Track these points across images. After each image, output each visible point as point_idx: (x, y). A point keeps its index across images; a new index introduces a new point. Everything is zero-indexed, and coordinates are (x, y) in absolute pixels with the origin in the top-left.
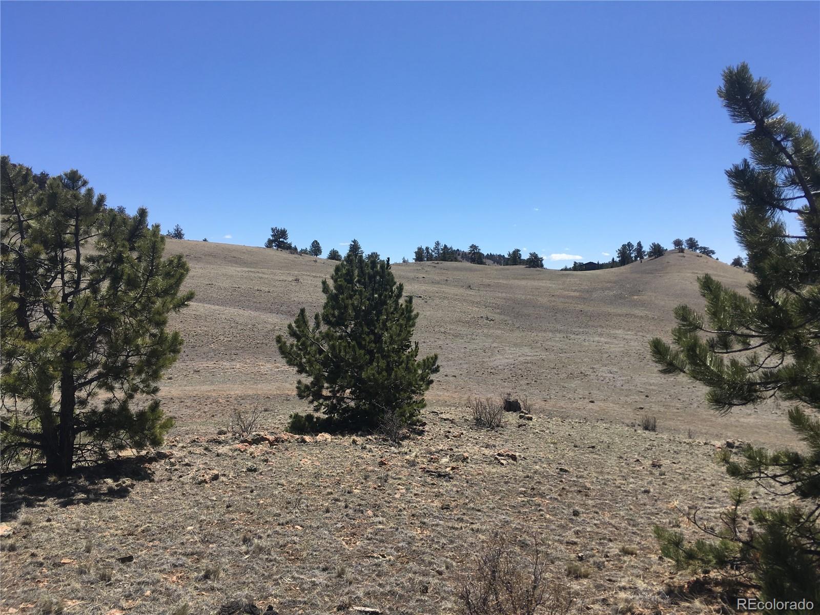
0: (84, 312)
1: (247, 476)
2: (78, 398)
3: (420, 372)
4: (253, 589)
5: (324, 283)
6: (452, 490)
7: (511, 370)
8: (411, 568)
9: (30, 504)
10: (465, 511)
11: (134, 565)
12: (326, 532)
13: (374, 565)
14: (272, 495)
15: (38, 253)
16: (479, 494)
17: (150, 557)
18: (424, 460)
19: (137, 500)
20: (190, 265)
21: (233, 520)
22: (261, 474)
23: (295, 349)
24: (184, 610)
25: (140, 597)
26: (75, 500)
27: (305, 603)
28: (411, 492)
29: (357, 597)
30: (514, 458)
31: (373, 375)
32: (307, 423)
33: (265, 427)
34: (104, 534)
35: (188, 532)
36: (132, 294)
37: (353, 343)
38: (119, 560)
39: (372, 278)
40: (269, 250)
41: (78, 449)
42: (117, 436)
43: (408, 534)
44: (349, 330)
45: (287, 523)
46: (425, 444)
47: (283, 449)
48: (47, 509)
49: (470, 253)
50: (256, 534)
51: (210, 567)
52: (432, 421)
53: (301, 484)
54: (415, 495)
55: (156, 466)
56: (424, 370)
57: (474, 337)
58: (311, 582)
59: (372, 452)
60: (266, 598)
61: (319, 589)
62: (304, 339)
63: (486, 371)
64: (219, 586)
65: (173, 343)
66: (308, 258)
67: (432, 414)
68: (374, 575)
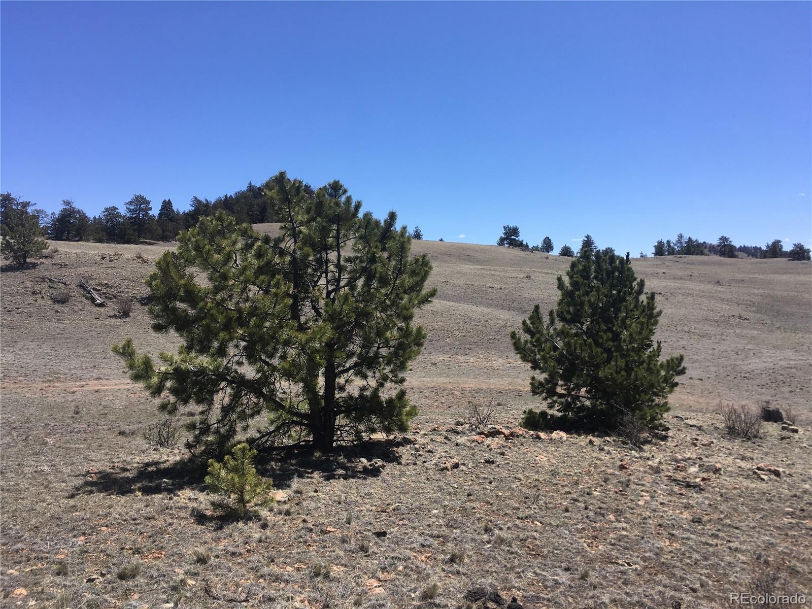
0: (344, 307)
1: (485, 467)
2: (338, 384)
3: (663, 373)
4: (497, 579)
5: (559, 279)
6: (703, 503)
7: (770, 375)
8: (661, 581)
9: (301, 476)
10: (720, 527)
11: (388, 540)
12: (567, 532)
13: (619, 572)
14: (511, 488)
15: (308, 255)
16: (735, 510)
17: (401, 535)
18: (670, 468)
19: (387, 480)
20: (434, 264)
21: (474, 508)
22: (498, 466)
23: (529, 345)
24: (434, 589)
25: (394, 571)
26: (336, 475)
27: (548, 600)
28: (657, 501)
29: (603, 603)
30: (777, 474)
31: (611, 374)
32: (541, 420)
33: (499, 421)
34: (362, 509)
35: (434, 515)
36: (383, 291)
37: (590, 341)
38: (374, 534)
39: (610, 274)
40: (501, 248)
41: (338, 429)
42: (369, 420)
43: (656, 545)
44: (585, 328)
45: (526, 518)
46: (669, 451)
47: (519, 444)
48: (314, 480)
49: (719, 246)
50: (496, 525)
51: (456, 551)
52: (675, 426)
53: (539, 480)
54: (661, 504)
55: (402, 450)
56: (667, 372)
57: (724, 337)
58: (554, 580)
59: (611, 454)
60: (509, 589)
61: (562, 588)
62: (538, 335)
63: (739, 375)
64: (465, 571)
65: (417, 336)
66: (539, 254)
67: (675, 419)
68: (619, 583)
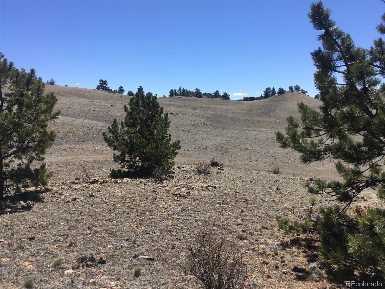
0: (5, 121)
1: (89, 198)
2: (5, 163)
3: (172, 149)
4: (93, 250)
5: (125, 107)
6: (186, 203)
7: (214, 147)
8: (167, 238)
10: (192, 212)
11: (35, 241)
12: (128, 223)
13: (150, 237)
14: (102, 207)
16: (199, 204)
17: (43, 237)
18: (174, 189)
19: (36, 211)
20: (58, 97)
21: (83, 219)
22: (96, 197)
23: (112, 138)
24: (60, 261)
25: (38, 256)
26: (5, 212)
27: (118, 255)
28: (168, 204)
29: (142, 252)
30: (215, 187)
31: (150, 150)
32: (118, 173)
33: (98, 176)
34: (20, 227)
35: (61, 225)
36: (29, 112)
37: (140, 135)
38: (28, 239)
39: (148, 104)
40: (98, 91)
41: (6, 187)
42: (25, 181)
43: (166, 223)
44: (138, 130)
45: (109, 220)
46: (174, 182)
47: (107, 186)
49: (195, 92)
50: (94, 225)
51: (72, 241)
52: (177, 171)
53: (116, 202)
54: (169, 205)
55: (45, 195)
57: (197, 132)
58: (121, 246)
59: (149, 186)
60: (99, 254)
61: (124, 249)
62: (116, 134)
63: (203, 148)
64: (77, 249)
65: (51, 136)
66: (118, 94)
67: (177, 168)
68: (150, 242)
